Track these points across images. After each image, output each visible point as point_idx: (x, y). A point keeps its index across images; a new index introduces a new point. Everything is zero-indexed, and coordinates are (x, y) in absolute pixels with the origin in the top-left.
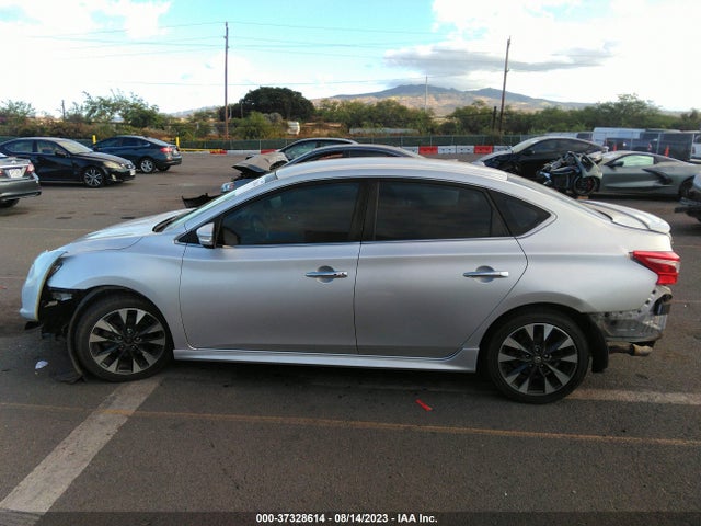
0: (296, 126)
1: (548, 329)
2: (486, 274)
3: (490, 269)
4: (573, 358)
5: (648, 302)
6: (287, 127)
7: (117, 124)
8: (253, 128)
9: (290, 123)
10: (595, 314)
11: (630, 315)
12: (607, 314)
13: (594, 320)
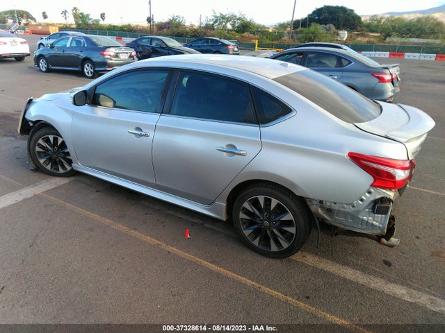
0: (344, 34)
1: (274, 202)
2: (232, 150)
3: (235, 148)
4: (292, 230)
5: (362, 200)
6: (338, 34)
7: (228, 30)
8: (311, 35)
9: (341, 32)
10: (311, 200)
11: (344, 207)
12: (321, 202)
13: (309, 203)
